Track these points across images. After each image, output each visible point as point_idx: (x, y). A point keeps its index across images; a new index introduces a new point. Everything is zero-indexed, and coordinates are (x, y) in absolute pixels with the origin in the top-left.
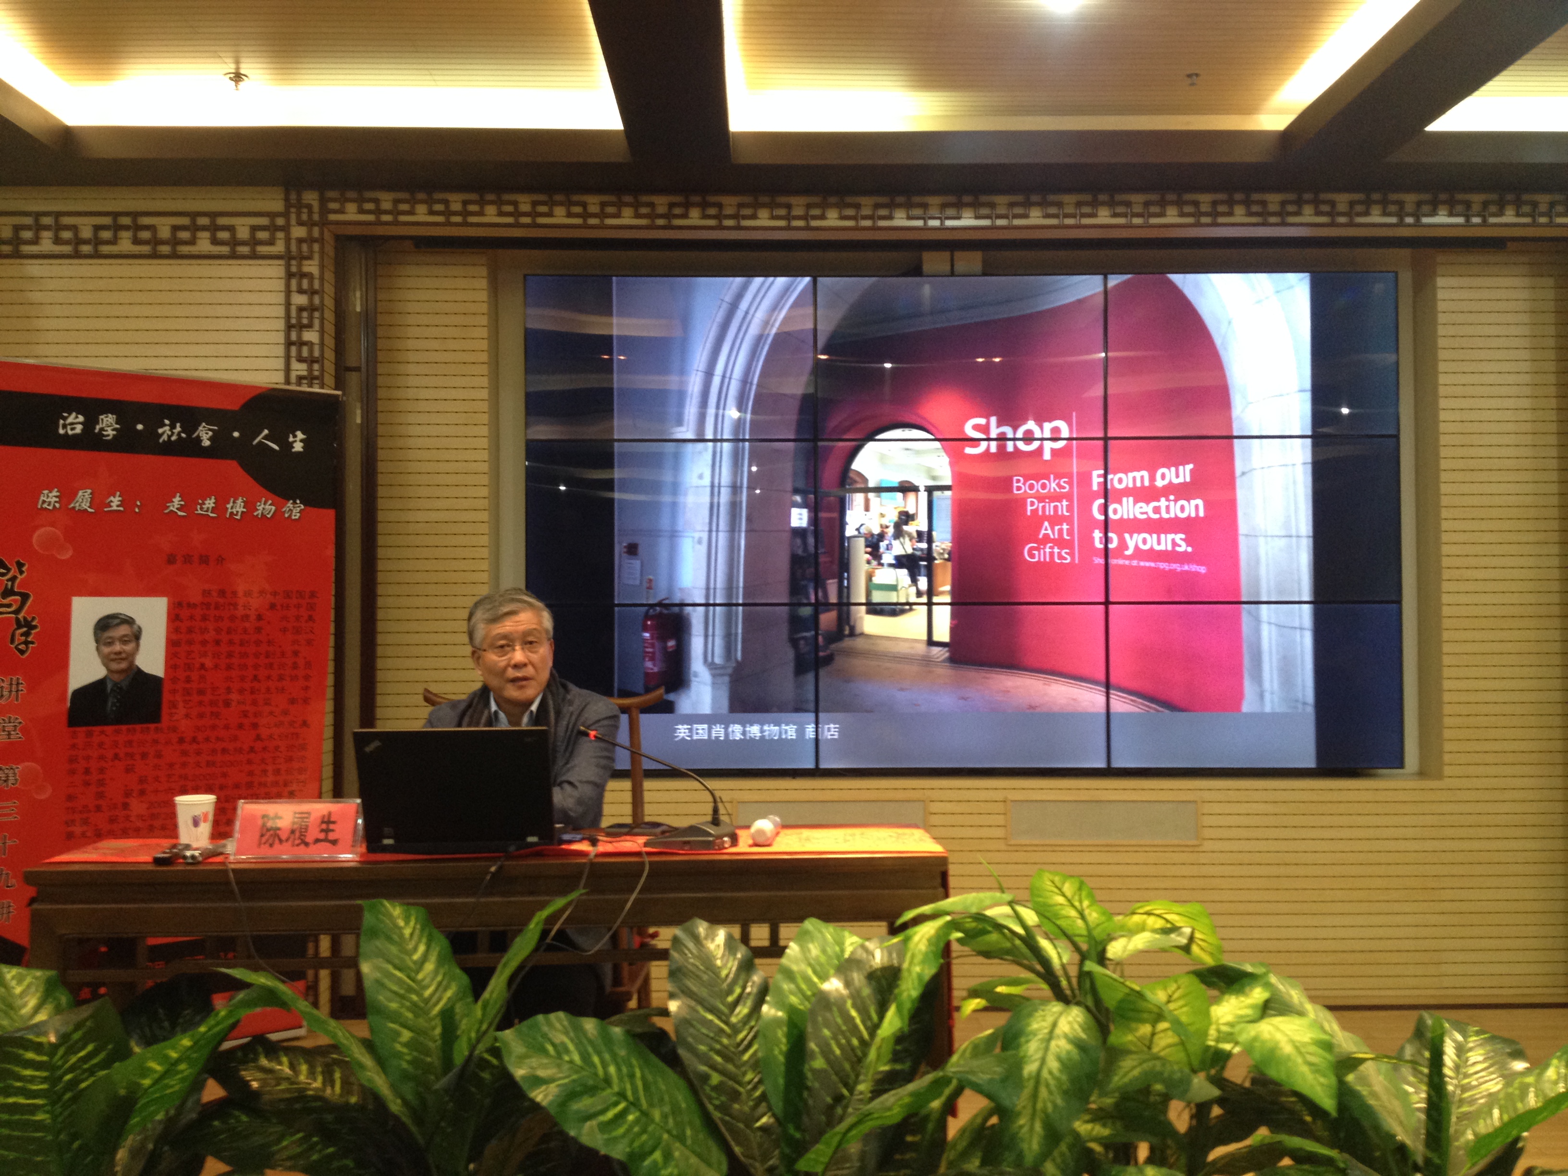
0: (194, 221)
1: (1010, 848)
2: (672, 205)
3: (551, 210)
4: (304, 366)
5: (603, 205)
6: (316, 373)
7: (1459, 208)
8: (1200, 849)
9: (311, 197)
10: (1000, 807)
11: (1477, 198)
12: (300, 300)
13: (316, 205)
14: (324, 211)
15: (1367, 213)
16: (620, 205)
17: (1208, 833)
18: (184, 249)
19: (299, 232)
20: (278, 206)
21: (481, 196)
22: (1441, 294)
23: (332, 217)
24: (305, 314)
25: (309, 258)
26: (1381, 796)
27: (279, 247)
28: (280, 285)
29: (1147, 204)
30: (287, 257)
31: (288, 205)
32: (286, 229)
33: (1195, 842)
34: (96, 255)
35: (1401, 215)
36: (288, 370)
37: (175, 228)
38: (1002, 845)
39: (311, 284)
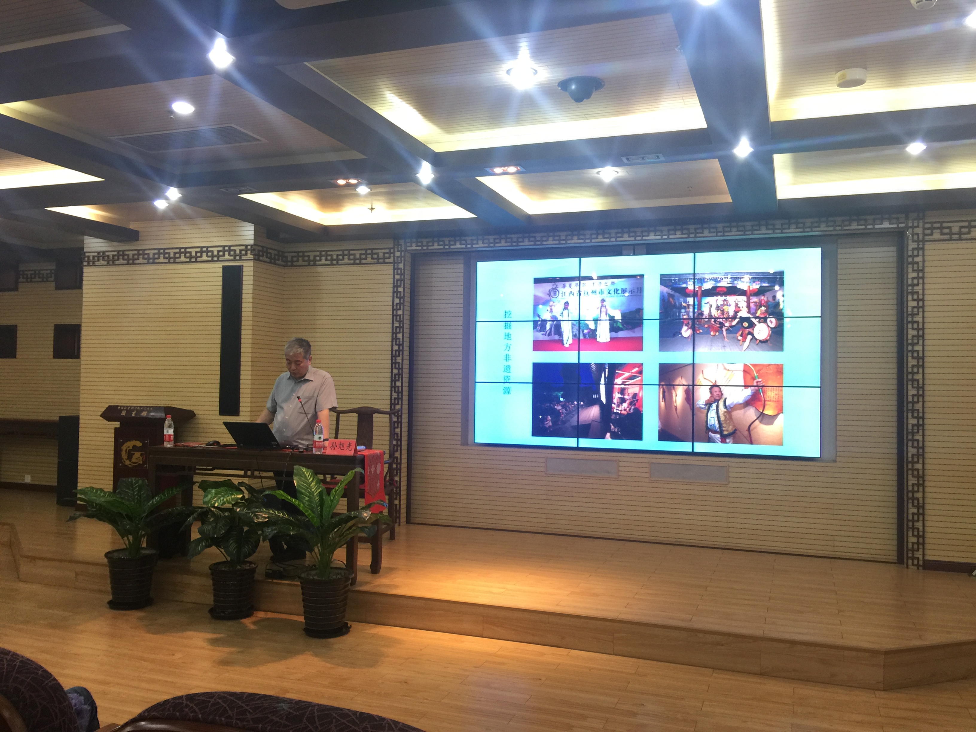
0: (366, 252)
1: (651, 481)
4: (398, 300)
5: (495, 239)
6: (402, 302)
7: (829, 224)
8: (728, 486)
9: (402, 243)
10: (648, 465)
11: (837, 219)
12: (398, 277)
13: (403, 245)
14: (406, 246)
15: (789, 228)
17: (731, 480)
18: (363, 261)
19: (398, 254)
20: (391, 245)
21: (453, 240)
22: (840, 256)
23: (408, 248)
24: (399, 282)
25: (401, 263)
27: (392, 260)
28: (392, 272)
29: (695, 230)
30: (394, 263)
31: (395, 245)
32: (394, 253)
33: (727, 483)
34: (337, 264)
35: (804, 228)
36: (393, 301)
37: (361, 254)
38: (647, 480)
39: (401, 271)
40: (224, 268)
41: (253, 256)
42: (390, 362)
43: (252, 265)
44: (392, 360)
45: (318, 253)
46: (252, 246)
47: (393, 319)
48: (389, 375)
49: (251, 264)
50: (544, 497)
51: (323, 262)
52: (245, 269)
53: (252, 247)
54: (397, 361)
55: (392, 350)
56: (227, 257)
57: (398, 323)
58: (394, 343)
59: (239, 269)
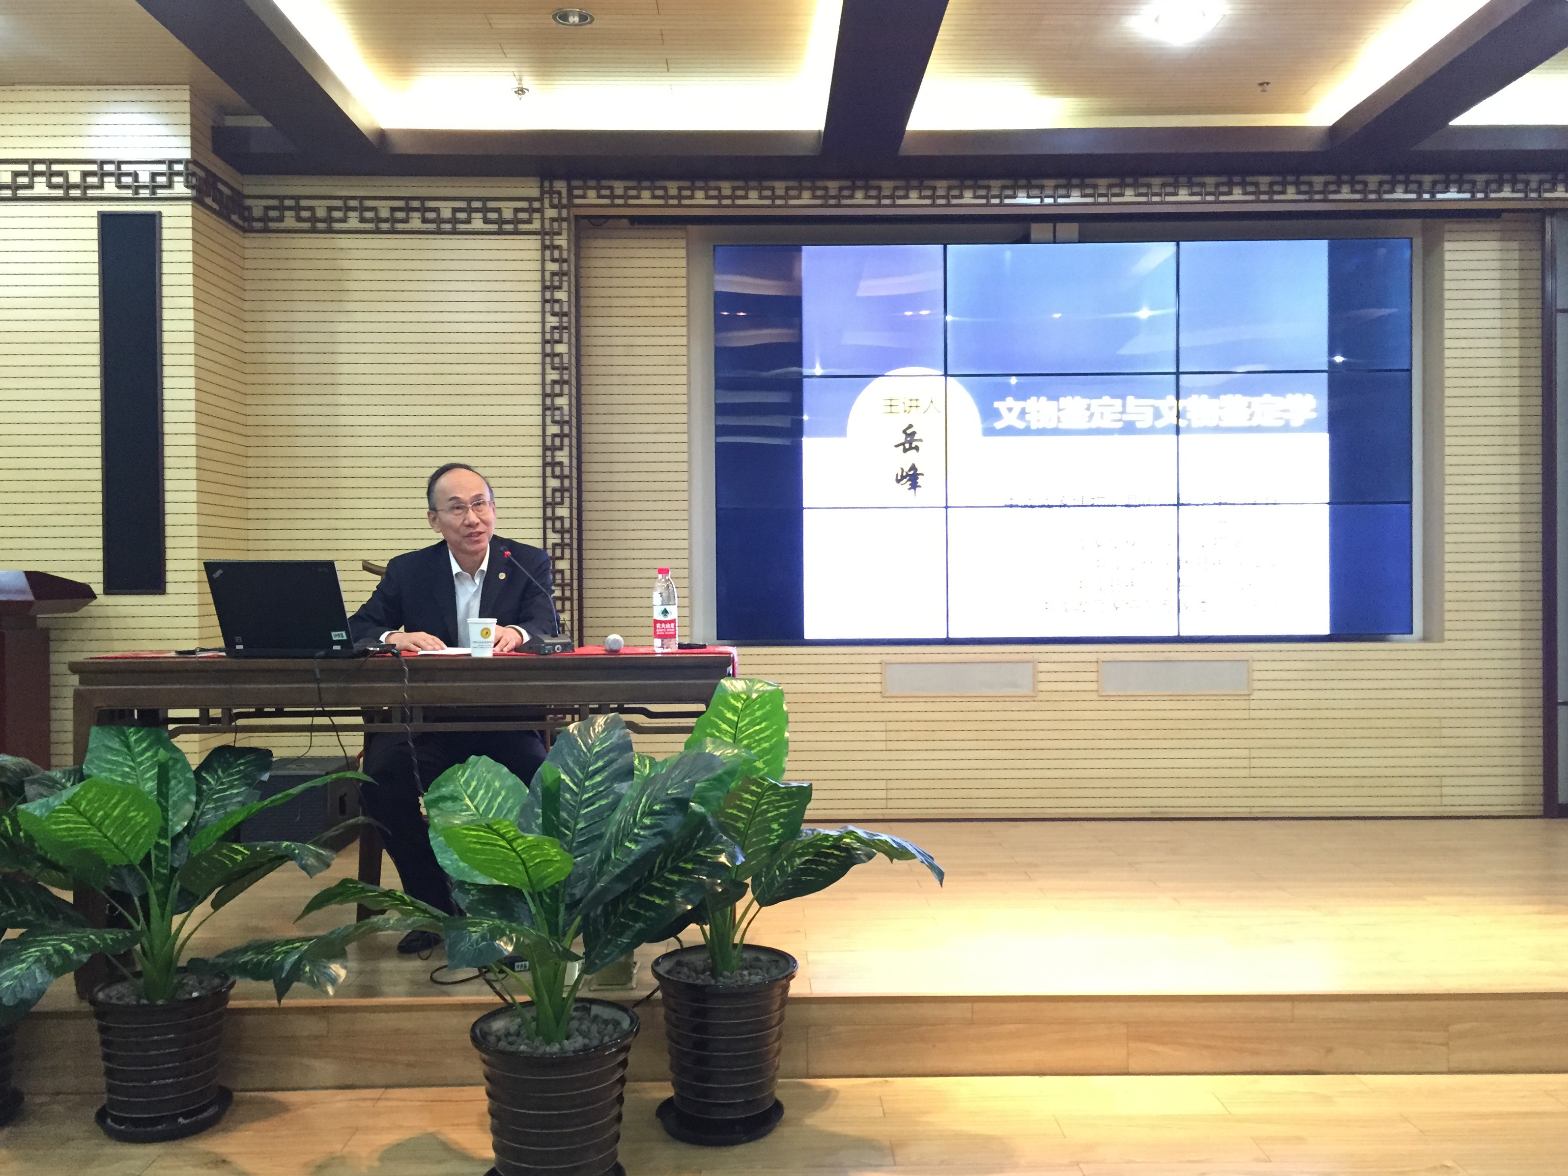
0: (469, 205)
1: (1101, 698)
2: (841, 189)
3: (747, 193)
4: (556, 319)
5: (787, 189)
6: (565, 324)
7: (1467, 186)
8: (1252, 697)
9: (560, 185)
10: (1094, 667)
11: (1481, 178)
12: (553, 267)
13: (564, 192)
14: (571, 196)
15: (1392, 191)
16: (801, 189)
17: (1257, 685)
18: (462, 227)
19: (551, 213)
20: (535, 192)
21: (693, 184)
22: (1448, 256)
23: (577, 201)
24: (556, 278)
25: (559, 234)
26: (1393, 655)
27: (536, 225)
28: (537, 255)
29: (1217, 185)
30: (542, 233)
31: (543, 193)
32: (540, 210)
33: (1247, 692)
34: (394, 231)
35: (1420, 193)
36: (543, 322)
37: (455, 210)
38: (1094, 696)
39: (561, 254)
40: (105, 219)
41: (189, 191)
42: (539, 462)
43: (190, 214)
44: (544, 457)
45: (339, 203)
46: (187, 162)
47: (543, 364)
48: (539, 492)
49: (187, 209)
50: (882, 746)
51: (353, 222)
52: (165, 222)
53: (186, 168)
54: (558, 459)
55: (544, 435)
56: (110, 188)
57: (558, 372)
58: (548, 420)
59: (152, 222)
